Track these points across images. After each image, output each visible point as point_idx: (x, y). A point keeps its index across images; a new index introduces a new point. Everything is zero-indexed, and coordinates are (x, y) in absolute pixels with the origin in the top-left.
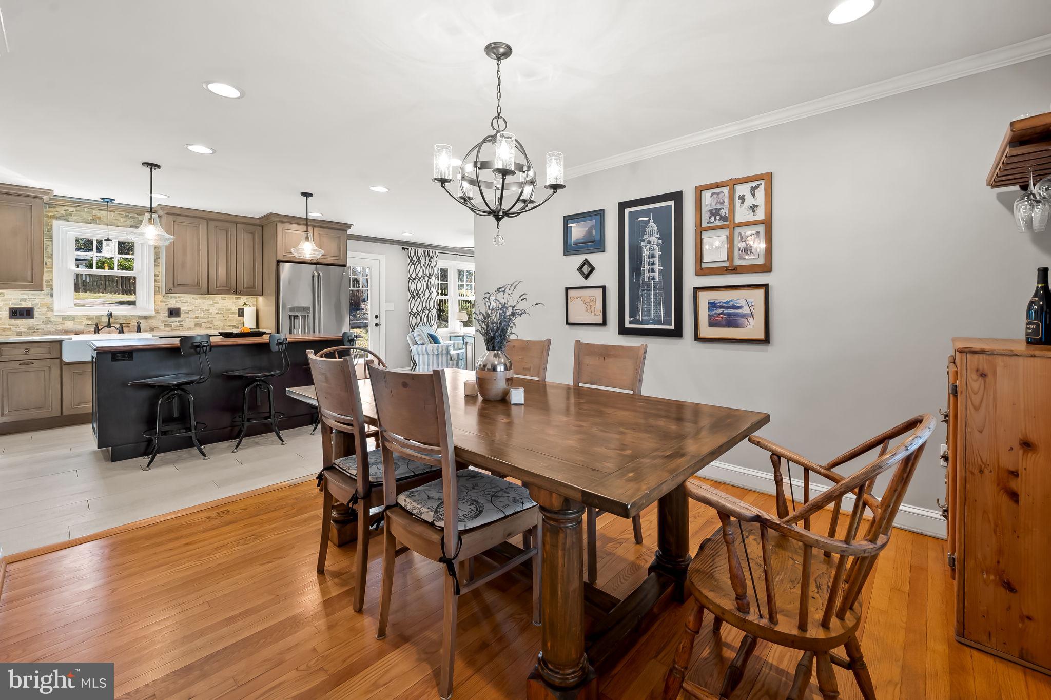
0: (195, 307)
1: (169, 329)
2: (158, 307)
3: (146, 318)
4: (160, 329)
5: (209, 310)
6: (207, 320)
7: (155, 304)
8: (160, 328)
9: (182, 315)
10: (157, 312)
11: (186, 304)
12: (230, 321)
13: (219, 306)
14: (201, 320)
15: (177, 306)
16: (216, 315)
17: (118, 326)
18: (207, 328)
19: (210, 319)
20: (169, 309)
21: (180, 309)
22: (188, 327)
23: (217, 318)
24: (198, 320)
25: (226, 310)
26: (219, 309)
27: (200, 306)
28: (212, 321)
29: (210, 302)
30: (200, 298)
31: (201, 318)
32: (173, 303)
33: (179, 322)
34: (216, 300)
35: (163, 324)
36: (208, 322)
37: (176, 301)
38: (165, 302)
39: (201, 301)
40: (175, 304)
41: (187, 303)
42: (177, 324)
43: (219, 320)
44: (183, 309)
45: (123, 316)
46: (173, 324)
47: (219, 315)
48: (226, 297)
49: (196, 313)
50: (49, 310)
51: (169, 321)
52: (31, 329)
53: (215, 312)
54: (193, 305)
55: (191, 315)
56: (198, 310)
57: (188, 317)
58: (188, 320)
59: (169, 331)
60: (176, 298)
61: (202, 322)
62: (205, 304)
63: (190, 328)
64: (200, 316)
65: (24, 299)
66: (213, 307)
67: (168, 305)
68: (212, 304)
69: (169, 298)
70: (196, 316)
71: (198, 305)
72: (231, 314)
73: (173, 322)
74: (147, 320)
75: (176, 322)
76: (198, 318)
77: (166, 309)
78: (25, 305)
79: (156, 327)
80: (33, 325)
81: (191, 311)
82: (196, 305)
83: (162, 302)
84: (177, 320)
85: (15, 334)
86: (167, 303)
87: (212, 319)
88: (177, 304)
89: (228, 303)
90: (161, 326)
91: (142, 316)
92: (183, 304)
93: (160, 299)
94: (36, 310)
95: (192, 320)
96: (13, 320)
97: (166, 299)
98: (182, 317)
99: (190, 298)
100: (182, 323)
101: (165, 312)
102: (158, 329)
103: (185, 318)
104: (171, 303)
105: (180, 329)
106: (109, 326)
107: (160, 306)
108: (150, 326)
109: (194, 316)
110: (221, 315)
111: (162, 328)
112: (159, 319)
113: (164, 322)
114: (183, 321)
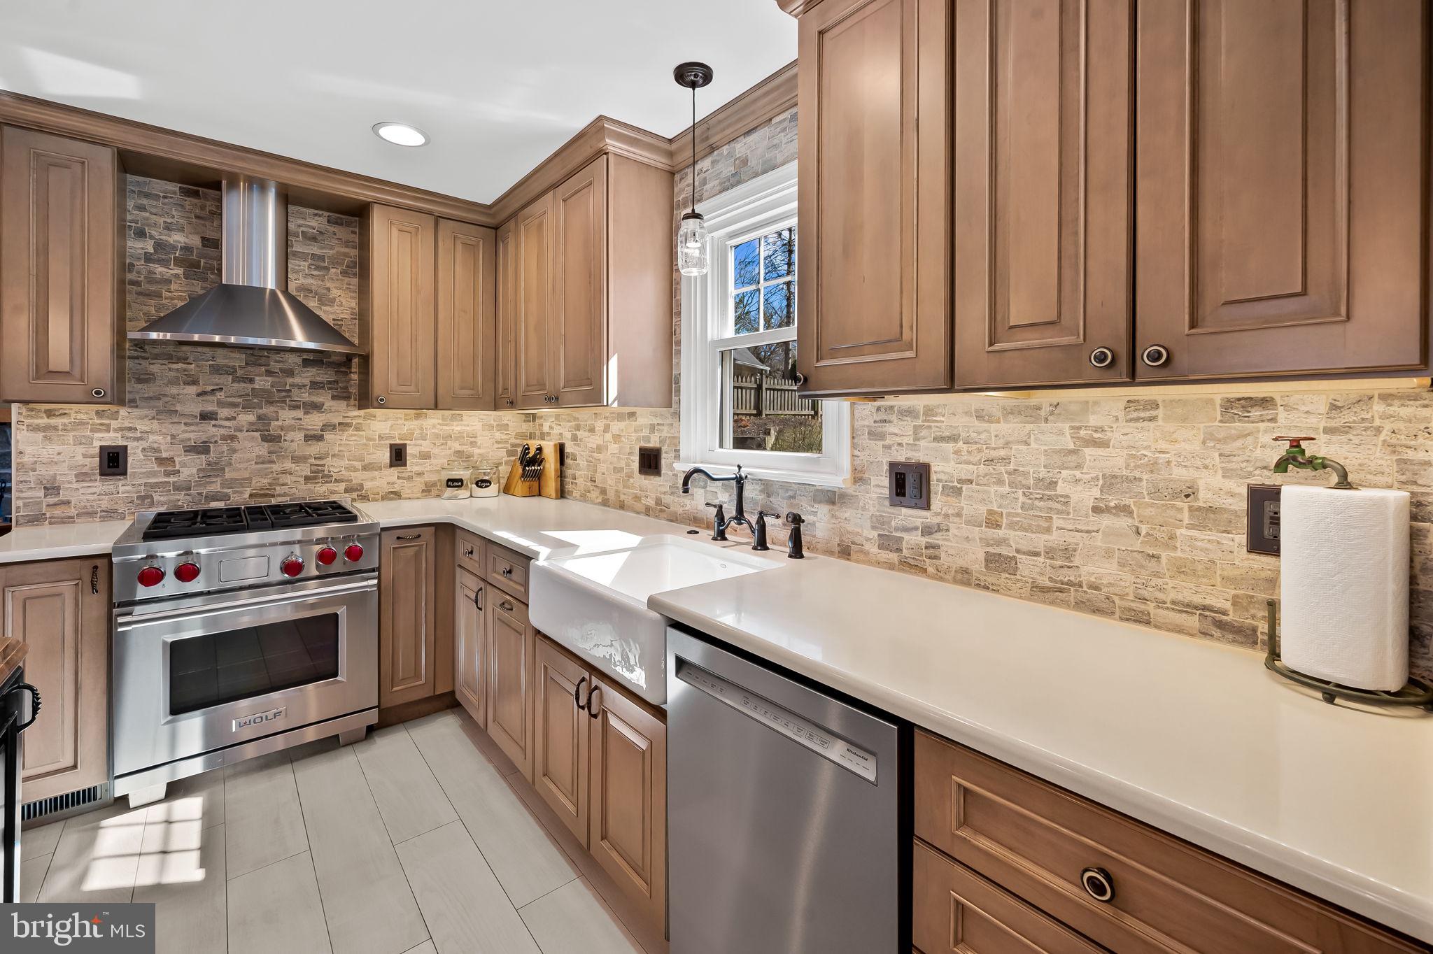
0: (990, 461)
1: (893, 557)
2: (863, 457)
3: (832, 498)
4: (867, 553)
5: (1053, 484)
6: (1041, 541)
7: (854, 446)
8: (867, 547)
9: (937, 501)
10: (858, 477)
11: (950, 447)
12: (1181, 569)
13: (1114, 460)
14: (1016, 539)
15: (920, 456)
16: (1094, 518)
17: (753, 519)
19: (1055, 538)
20: (892, 465)
21: (927, 467)
22: (961, 563)
23: (1098, 540)
24: (1001, 533)
25: (1156, 492)
26: (1110, 482)
27: (1005, 460)
28: (1068, 552)
29: (1058, 435)
30: (1009, 412)
31: (1011, 526)
32: (905, 441)
33: (927, 531)
34: (1093, 420)
35: (875, 534)
36: (1050, 553)
37: (917, 429)
38: (882, 436)
39: (1010, 428)
40: (913, 447)
41: (954, 438)
42: (919, 539)
43: (1109, 554)
44: (942, 470)
45: (785, 486)
46: (906, 536)
47: (1107, 521)
48: (1156, 406)
49: (995, 496)
50: (677, 457)
51: (893, 524)
52: (658, 502)
53: (1085, 496)
54: (980, 450)
55: (971, 506)
56: (1000, 482)
57: (959, 515)
58: (957, 529)
59: (891, 567)
60: (916, 417)
61: (1018, 551)
62: (1033, 445)
63: (966, 571)
64: (1009, 514)
65: (653, 428)
66: (1079, 467)
67: (889, 447)
68: (1072, 446)
69: (894, 418)
70: (990, 512)
71: (1002, 453)
72: (1191, 527)
73: (906, 530)
74: (835, 508)
75: (916, 528)
76: (998, 526)
77: (886, 467)
78: (653, 443)
79: (855, 540)
80: (661, 493)
81: (971, 482)
82: (994, 454)
83: (873, 435)
84: (918, 522)
85: (644, 511)
86: (887, 442)
87: (1074, 538)
88: (922, 443)
89: (1163, 445)
90: (868, 540)
91: (822, 491)
92: (943, 445)
93: (866, 423)
94: (663, 455)
95: (976, 532)
96: (643, 477)
97: (885, 421)
98: (938, 514)
99: (968, 413)
100: (936, 539)
101: (882, 483)
102: (861, 551)
103: (946, 516)
104: (898, 440)
105: (931, 570)
106: (740, 516)
107: (867, 452)
108: (841, 535)
109: (983, 509)
110: (1122, 522)
111: (873, 549)
112: (864, 509)
113: (878, 523)
114: (939, 530)
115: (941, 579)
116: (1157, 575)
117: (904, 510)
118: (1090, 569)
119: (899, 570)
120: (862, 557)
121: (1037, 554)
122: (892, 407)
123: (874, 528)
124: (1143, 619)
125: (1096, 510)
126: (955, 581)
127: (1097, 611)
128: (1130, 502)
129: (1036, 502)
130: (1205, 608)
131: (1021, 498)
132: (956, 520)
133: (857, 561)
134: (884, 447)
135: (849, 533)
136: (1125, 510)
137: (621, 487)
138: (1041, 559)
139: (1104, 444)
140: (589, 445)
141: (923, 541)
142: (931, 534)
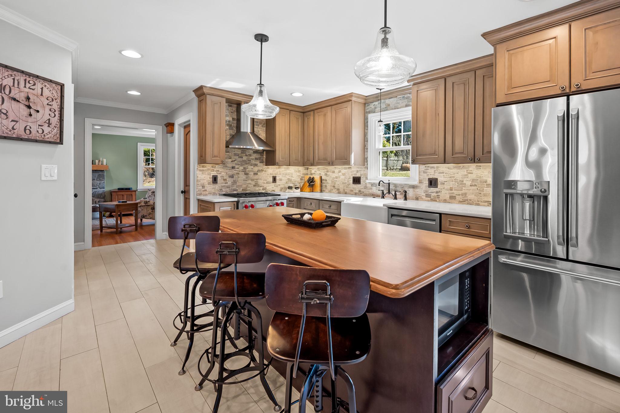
0: (450, 177)
1: (429, 199)
2: (422, 177)
3: (414, 187)
4: (423, 199)
5: (463, 181)
6: (460, 192)
7: (419, 175)
8: (423, 197)
9: (439, 186)
10: (420, 182)
11: (442, 175)
13: (474, 176)
14: (456, 192)
15: (435, 177)
16: (470, 187)
17: (393, 193)
18: (462, 202)
19: (463, 191)
20: (429, 179)
21: (437, 179)
23: (471, 191)
24: (453, 191)
25: (481, 182)
26: (473, 180)
27: (454, 177)
28: (466, 194)
29: (463, 172)
30: (455, 167)
31: (455, 190)
32: (432, 173)
33: (437, 192)
34: (470, 169)
35: (425, 194)
36: (462, 195)
37: (434, 171)
38: (426, 173)
39: (455, 171)
40: (434, 175)
41: (443, 173)
42: (435, 194)
43: (473, 193)
44: (440, 179)
45: (401, 185)
46: (432, 194)
47: (473, 188)
48: (480, 166)
49: (451, 184)
50: (367, 179)
51: (429, 192)
52: (360, 191)
53: (469, 183)
54: (448, 175)
55: (447, 186)
56: (453, 181)
57: (444, 188)
58: (444, 192)
59: (428, 201)
60: (435, 168)
61: (456, 195)
62: (459, 174)
63: (445, 200)
64: (454, 188)
65: (358, 171)
66: (467, 178)
67: (428, 175)
68: (466, 174)
69: (429, 169)
70: (451, 187)
71: (453, 176)
72: (486, 188)
73: (432, 193)
74: (415, 189)
75: (435, 192)
76: (452, 190)
77: (427, 179)
78: (358, 175)
79: (420, 196)
80: (361, 189)
81: (447, 182)
82: (451, 176)
83: (424, 172)
84: (435, 191)
85: (354, 194)
86: (428, 174)
87: (466, 191)
88: (436, 174)
89: (483, 174)
90: (423, 196)
91: (411, 185)
92: (440, 174)
93: (423, 170)
94: (361, 178)
95: (447, 192)
96: (354, 185)
97: (427, 169)
98: (439, 189)
99: (446, 168)
100: (439, 194)
101: (426, 183)
102: (421, 198)
103: (441, 189)
104: (430, 173)
105: (438, 200)
106: (389, 193)
107: (423, 176)
108: (416, 195)
109: (449, 187)
110: (475, 188)
111: (424, 197)
112: (422, 189)
113: (426, 191)
114: (440, 192)
115: (440, 202)
116: (481, 197)
117: (431, 188)
118: (470, 197)
119: (430, 201)
120: (421, 199)
121: (460, 195)
122: (429, 166)
123: (424, 193)
124: (478, 205)
125: (471, 186)
126: (443, 202)
127: (471, 204)
128: (476, 184)
129: (460, 185)
130: (488, 201)
131: (457, 184)
132: (444, 190)
133: (420, 200)
134: (427, 175)
135: (418, 194)
136: (476, 185)
137: (345, 188)
138: (461, 196)
139: (472, 173)
140: (332, 177)
141: (436, 194)
142: (438, 193)
